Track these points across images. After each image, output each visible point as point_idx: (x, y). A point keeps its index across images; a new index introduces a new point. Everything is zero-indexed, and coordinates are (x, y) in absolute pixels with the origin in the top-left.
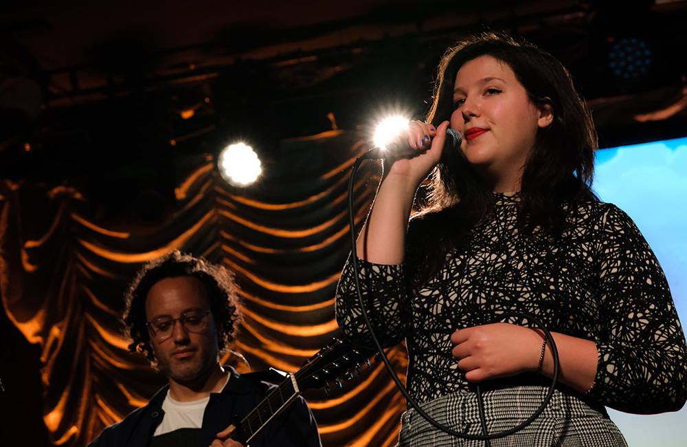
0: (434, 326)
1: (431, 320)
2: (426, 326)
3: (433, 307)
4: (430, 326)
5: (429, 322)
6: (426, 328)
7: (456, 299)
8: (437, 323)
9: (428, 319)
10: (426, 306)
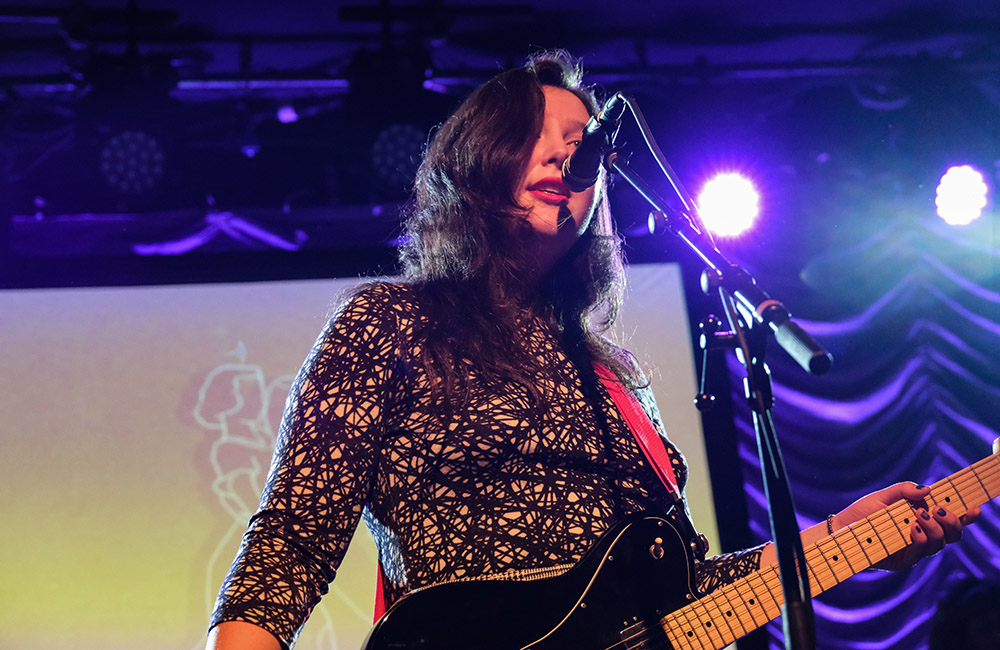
0: (519, 470)
1: (515, 461)
2: (506, 467)
3: (524, 443)
4: (512, 469)
5: (512, 463)
6: (504, 470)
7: (556, 439)
8: (523, 466)
9: (512, 459)
10: (513, 441)
